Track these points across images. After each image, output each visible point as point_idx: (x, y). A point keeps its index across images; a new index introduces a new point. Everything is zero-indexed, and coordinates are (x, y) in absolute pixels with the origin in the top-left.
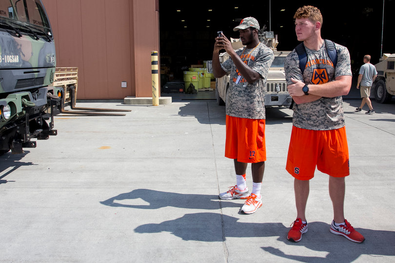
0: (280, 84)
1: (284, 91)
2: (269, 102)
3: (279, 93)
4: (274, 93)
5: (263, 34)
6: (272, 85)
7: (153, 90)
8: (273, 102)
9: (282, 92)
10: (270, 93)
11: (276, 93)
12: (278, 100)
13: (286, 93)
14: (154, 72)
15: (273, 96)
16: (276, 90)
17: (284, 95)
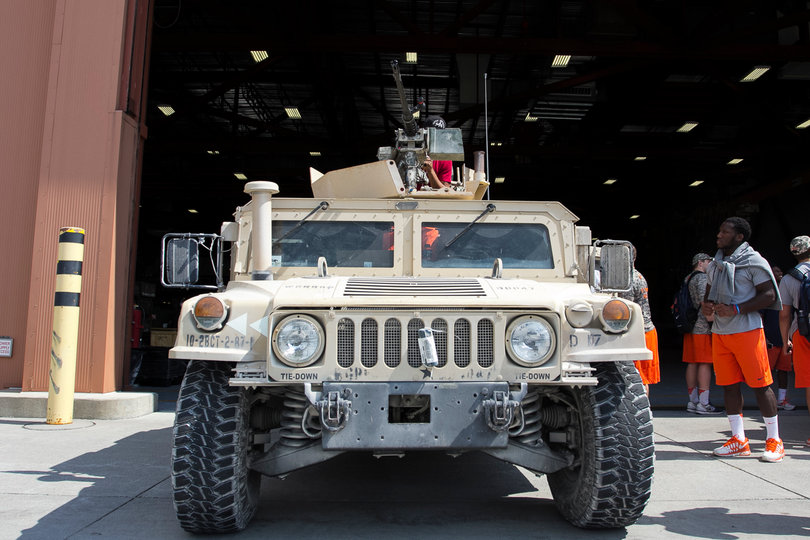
0: (439, 323)
1: (463, 360)
2: (372, 429)
3: (437, 374)
4: (405, 372)
5: (417, 138)
6: (393, 327)
7: (52, 367)
8: (399, 429)
9: (452, 372)
10: (381, 372)
11: (416, 374)
12: (427, 420)
13: (473, 373)
14: (62, 299)
15: (402, 390)
16: (415, 360)
17: (463, 388)
